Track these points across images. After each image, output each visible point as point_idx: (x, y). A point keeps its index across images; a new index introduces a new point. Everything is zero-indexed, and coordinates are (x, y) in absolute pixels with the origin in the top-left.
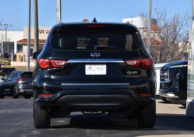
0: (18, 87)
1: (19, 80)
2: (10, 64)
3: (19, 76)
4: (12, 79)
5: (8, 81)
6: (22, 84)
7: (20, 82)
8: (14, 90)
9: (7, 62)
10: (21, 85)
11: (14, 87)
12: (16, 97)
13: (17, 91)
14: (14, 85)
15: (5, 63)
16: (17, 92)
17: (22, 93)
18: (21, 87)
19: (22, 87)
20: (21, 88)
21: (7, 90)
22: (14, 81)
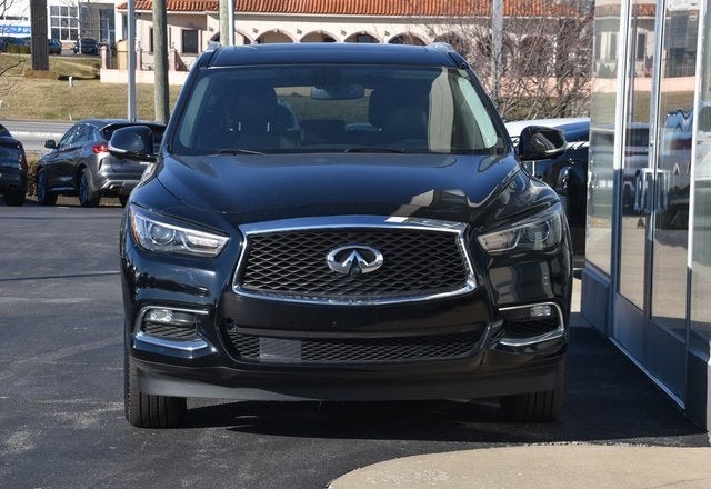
0: (94, 173)
1: (97, 148)
2: (98, 77)
3: (97, 138)
4: (78, 144)
5: (66, 151)
6: (106, 163)
7: (102, 155)
8: (83, 180)
9: (91, 68)
10: (104, 167)
11: (83, 170)
12: (92, 202)
13: (91, 183)
14: (83, 166)
15: (85, 72)
16: (92, 187)
17: (107, 189)
18: (104, 170)
19: (108, 171)
20: (104, 174)
21: (64, 179)
22: (85, 153)
